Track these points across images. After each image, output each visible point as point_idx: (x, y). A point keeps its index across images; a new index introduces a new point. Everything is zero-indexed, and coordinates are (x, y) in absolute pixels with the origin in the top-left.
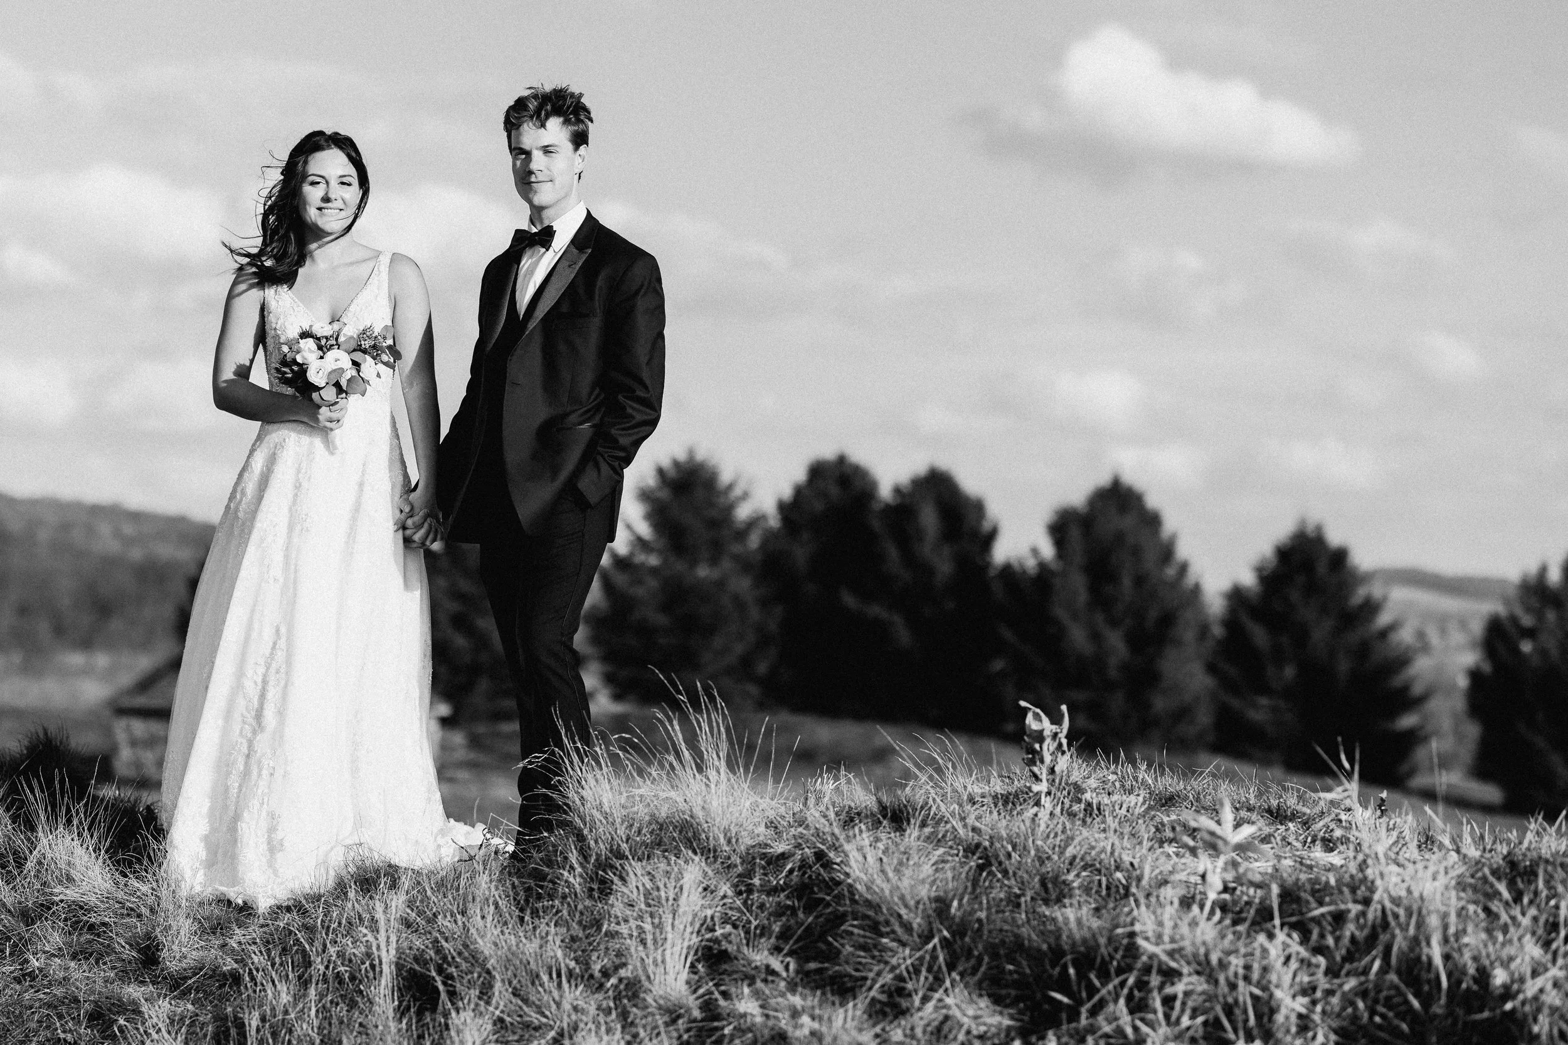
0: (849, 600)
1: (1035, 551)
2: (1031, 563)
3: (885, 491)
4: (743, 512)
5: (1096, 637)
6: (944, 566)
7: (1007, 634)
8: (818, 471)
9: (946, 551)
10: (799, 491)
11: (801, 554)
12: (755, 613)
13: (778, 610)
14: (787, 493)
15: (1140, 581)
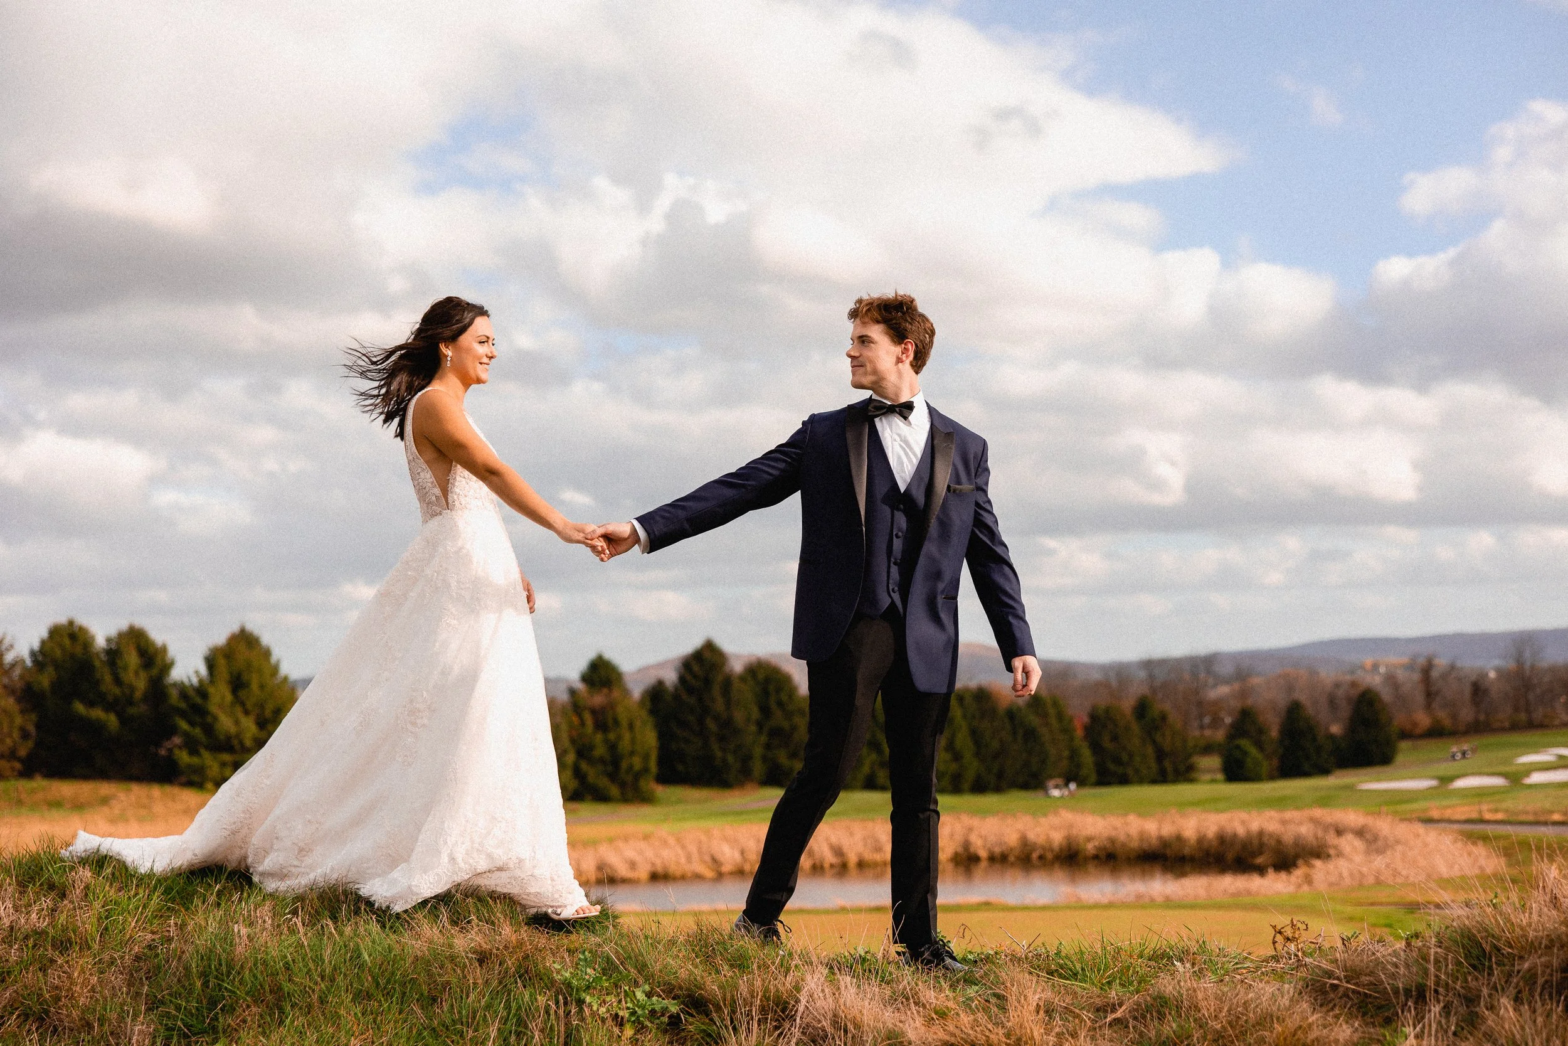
0: (80, 708)
1: (197, 672)
2: (195, 681)
3: (100, 642)
4: (9, 658)
5: (237, 722)
6: (141, 684)
7: (184, 725)
8: (55, 632)
9: (143, 675)
10: (43, 643)
11: (45, 681)
12: (18, 720)
13: (34, 717)
14: (36, 645)
15: (262, 687)
